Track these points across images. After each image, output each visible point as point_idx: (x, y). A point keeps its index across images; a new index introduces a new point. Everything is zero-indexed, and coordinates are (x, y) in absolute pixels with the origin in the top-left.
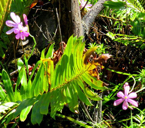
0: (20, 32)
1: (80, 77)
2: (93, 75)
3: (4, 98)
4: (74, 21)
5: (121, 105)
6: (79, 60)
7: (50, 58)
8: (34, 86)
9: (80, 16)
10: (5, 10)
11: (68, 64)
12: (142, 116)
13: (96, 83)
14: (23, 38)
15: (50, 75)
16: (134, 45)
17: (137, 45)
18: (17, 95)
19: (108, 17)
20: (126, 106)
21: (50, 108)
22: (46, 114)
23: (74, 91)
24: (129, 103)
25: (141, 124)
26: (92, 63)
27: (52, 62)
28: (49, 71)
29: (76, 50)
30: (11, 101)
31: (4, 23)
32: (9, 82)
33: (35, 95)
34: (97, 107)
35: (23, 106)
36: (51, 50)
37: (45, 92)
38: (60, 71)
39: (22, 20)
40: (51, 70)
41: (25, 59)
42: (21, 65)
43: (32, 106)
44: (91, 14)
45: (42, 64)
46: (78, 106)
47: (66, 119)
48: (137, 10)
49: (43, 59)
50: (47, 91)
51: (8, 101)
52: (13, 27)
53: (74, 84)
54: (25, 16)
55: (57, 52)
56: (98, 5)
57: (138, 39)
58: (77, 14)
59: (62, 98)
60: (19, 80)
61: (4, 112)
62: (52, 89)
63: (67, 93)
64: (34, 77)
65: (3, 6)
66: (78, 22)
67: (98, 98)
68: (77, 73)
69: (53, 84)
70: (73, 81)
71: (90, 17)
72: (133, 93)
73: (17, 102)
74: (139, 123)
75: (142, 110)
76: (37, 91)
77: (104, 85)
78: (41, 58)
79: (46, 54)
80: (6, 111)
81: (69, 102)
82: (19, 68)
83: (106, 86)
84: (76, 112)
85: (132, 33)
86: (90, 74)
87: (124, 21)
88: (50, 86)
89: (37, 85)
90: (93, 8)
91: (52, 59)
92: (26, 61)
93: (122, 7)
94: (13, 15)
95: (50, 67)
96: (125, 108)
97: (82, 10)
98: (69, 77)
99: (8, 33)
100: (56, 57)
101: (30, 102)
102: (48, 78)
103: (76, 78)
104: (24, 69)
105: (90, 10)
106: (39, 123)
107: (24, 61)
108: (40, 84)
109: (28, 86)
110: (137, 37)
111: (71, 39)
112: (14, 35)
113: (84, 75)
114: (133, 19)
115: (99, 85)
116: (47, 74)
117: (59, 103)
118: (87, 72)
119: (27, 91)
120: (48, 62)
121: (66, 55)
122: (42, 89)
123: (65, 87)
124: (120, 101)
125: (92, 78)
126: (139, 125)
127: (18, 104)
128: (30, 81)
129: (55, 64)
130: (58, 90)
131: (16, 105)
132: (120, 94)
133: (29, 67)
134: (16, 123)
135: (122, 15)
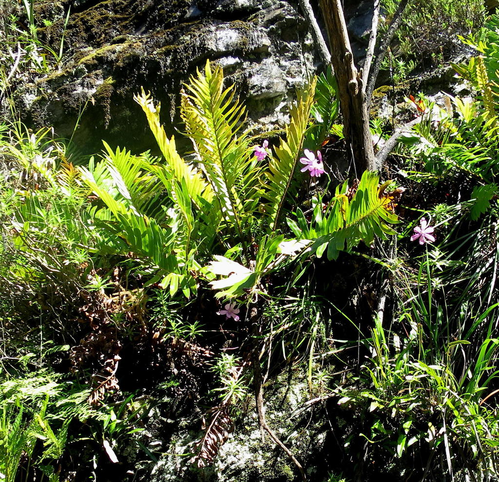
0: (315, 170)
1: (376, 212)
2: (388, 209)
3: (299, 236)
4: (367, 157)
5: (417, 240)
6: (373, 194)
7: (344, 194)
8: (329, 223)
9: (373, 152)
10: (299, 148)
11: (363, 199)
12: (437, 251)
13: (391, 217)
14: (318, 175)
15: (345, 211)
16: (427, 182)
17: (429, 182)
18: (313, 233)
19: (400, 155)
20: (423, 241)
21: (346, 244)
22: (342, 250)
23: (370, 226)
24: (426, 238)
25: (436, 260)
26: (386, 197)
27: (347, 198)
28: (344, 207)
29: (371, 185)
30: (307, 238)
31: (298, 161)
32: (304, 220)
33: (330, 232)
34: (391, 244)
35: (319, 243)
36: (346, 187)
37: (340, 229)
38: (355, 207)
39: (317, 158)
40: (346, 206)
41: (320, 196)
42: (315, 202)
43: (328, 243)
44: (384, 151)
45: (337, 201)
46: (374, 241)
47: (361, 256)
48: (431, 146)
49: (338, 195)
50: (342, 227)
51: (303, 239)
52: (308, 165)
53: (369, 219)
54: (319, 152)
55: (350, 190)
56: (391, 141)
57: (431, 176)
58: (370, 150)
59: (358, 234)
60: (314, 217)
61: (300, 250)
62: (347, 225)
63: (362, 229)
64: (328, 215)
65: (297, 144)
66: (371, 159)
67: (394, 232)
68: (372, 208)
69: (348, 220)
70: (368, 216)
71: (383, 154)
72: (430, 228)
73: (313, 239)
74: (434, 259)
75: (437, 246)
76: (332, 228)
77: (399, 219)
78: (336, 194)
79: (340, 190)
80: (302, 249)
81: (364, 237)
82: (314, 205)
83: (401, 219)
84: (372, 246)
85: (425, 170)
86: (385, 209)
87: (415, 159)
88: (345, 222)
89: (332, 222)
90: (386, 145)
91: (346, 195)
92: (321, 199)
93: (416, 142)
94: (307, 152)
95: (344, 203)
96: (421, 243)
97: (375, 147)
98: (364, 212)
99: (303, 171)
100: (350, 194)
101: (326, 239)
102: (343, 214)
103: (371, 213)
104: (319, 207)
105: (383, 146)
106: (335, 259)
107: (318, 198)
108: (335, 221)
109: (323, 223)
110: (430, 174)
111: (365, 174)
112: (308, 172)
113: (379, 209)
114: (427, 154)
115: (395, 219)
116: (342, 211)
117: (355, 239)
118: (382, 206)
119: (323, 229)
120: (342, 198)
121: (360, 190)
122: (337, 225)
123: (360, 223)
124: (417, 236)
125: (388, 213)
126: (435, 261)
127: (314, 242)
128: (325, 218)
129: (350, 200)
130: (353, 225)
131: (311, 242)
132: (417, 229)
133: (323, 205)
134: (311, 261)
135: (415, 151)
